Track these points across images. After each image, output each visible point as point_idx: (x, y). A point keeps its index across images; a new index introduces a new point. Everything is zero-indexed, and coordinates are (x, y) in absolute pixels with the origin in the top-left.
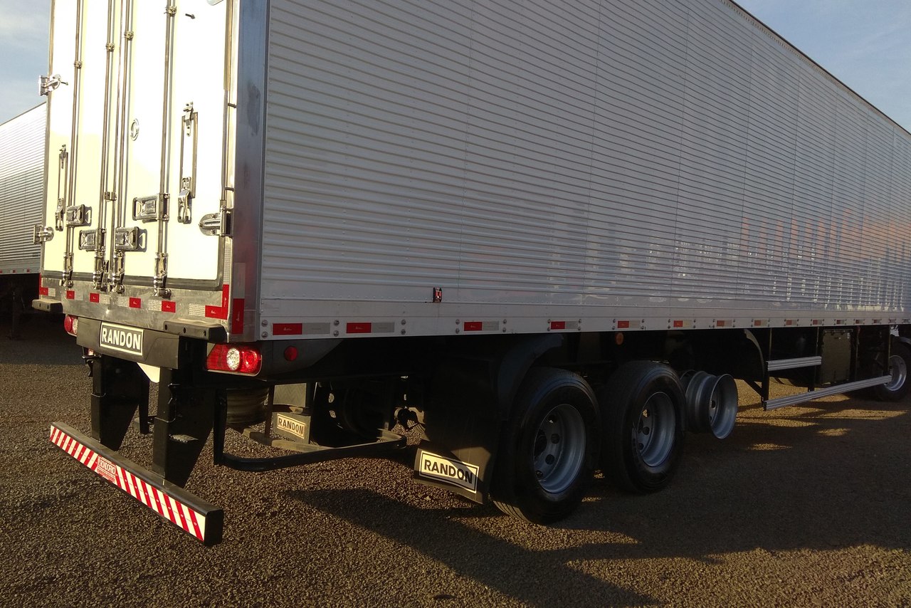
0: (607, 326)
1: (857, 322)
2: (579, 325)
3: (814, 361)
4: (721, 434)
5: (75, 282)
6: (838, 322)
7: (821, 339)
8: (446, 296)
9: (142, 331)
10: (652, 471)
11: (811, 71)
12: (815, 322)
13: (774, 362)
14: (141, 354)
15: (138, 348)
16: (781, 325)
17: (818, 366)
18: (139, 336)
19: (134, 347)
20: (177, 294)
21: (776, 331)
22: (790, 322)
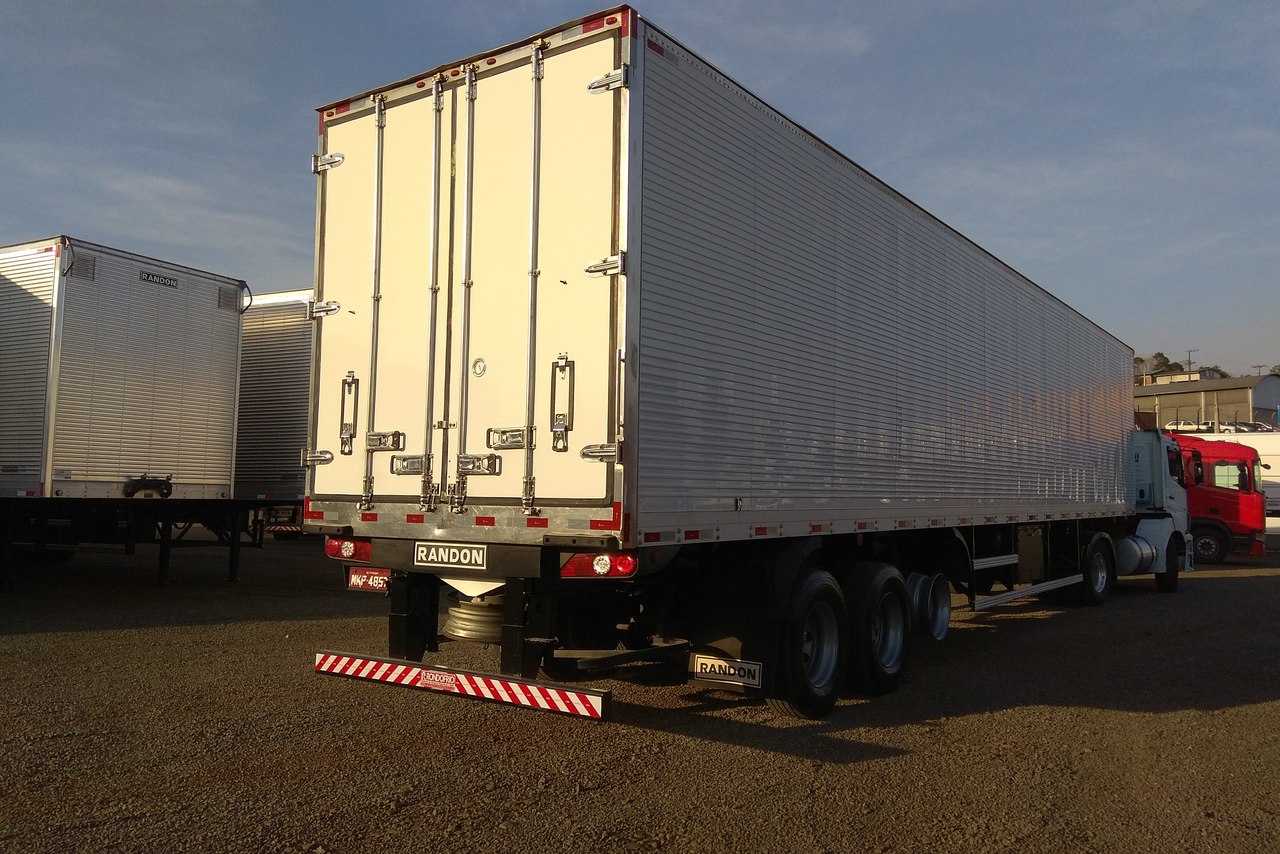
0: (847, 528)
1: (1048, 517)
2: (831, 527)
3: (1011, 559)
4: (939, 635)
5: (376, 504)
6: (1031, 518)
7: (1016, 536)
8: (744, 504)
9: (485, 547)
10: (890, 671)
11: (993, 266)
12: (1011, 518)
13: (979, 560)
14: (484, 568)
15: (480, 562)
16: (982, 522)
17: (1016, 565)
18: (481, 552)
19: (473, 562)
20: (547, 513)
21: (978, 527)
22: (989, 519)
